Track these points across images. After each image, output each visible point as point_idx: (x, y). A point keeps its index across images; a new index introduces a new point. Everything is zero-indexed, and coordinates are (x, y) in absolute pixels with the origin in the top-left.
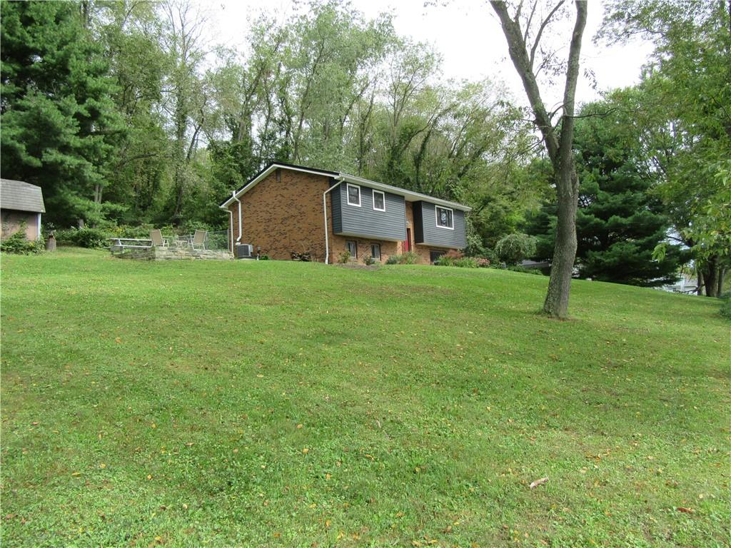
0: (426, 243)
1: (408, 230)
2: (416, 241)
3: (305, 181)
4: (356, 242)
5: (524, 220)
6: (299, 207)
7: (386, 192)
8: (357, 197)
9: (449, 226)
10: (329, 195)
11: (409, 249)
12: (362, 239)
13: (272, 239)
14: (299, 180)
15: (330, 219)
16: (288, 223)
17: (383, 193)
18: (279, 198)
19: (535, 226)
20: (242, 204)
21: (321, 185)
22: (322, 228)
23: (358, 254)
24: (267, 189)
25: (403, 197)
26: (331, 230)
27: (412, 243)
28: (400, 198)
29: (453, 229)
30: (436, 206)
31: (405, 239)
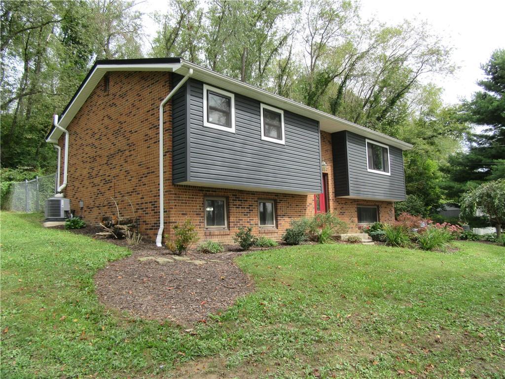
0: (352, 195)
1: (325, 175)
2: (337, 193)
3: (137, 87)
4: (227, 198)
5: (448, 164)
6: (128, 135)
7: (286, 112)
8: (228, 114)
9: (384, 171)
10: (167, 108)
11: (327, 208)
12: (241, 192)
13: (95, 190)
14: (129, 86)
15: (168, 155)
16: (114, 162)
17: (282, 112)
18: (107, 121)
19: (464, 171)
20: (70, 135)
21: (158, 88)
22: (155, 172)
23: (232, 219)
24: (94, 109)
25: (317, 123)
26: (169, 175)
27: (331, 195)
28: (311, 123)
29: (389, 174)
30: (367, 141)
31: (320, 191)
